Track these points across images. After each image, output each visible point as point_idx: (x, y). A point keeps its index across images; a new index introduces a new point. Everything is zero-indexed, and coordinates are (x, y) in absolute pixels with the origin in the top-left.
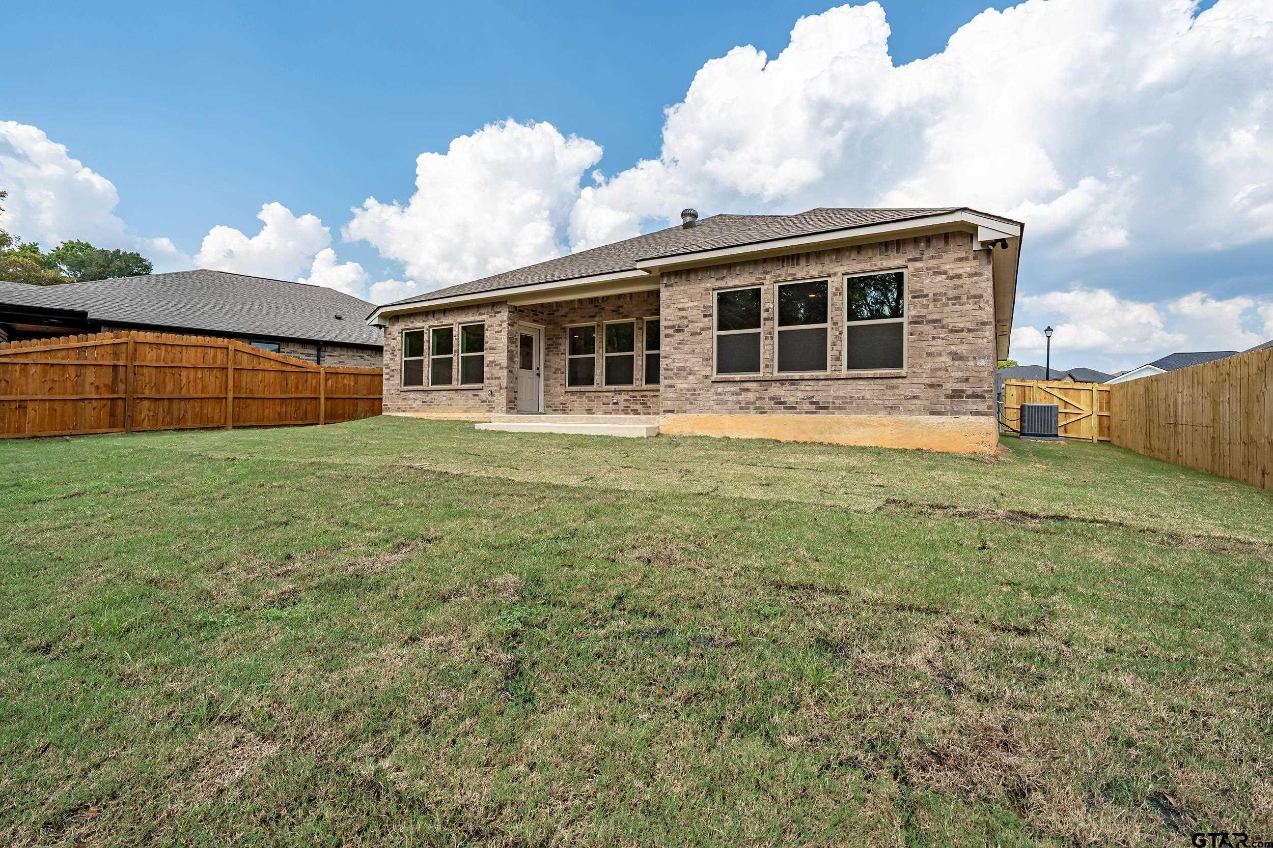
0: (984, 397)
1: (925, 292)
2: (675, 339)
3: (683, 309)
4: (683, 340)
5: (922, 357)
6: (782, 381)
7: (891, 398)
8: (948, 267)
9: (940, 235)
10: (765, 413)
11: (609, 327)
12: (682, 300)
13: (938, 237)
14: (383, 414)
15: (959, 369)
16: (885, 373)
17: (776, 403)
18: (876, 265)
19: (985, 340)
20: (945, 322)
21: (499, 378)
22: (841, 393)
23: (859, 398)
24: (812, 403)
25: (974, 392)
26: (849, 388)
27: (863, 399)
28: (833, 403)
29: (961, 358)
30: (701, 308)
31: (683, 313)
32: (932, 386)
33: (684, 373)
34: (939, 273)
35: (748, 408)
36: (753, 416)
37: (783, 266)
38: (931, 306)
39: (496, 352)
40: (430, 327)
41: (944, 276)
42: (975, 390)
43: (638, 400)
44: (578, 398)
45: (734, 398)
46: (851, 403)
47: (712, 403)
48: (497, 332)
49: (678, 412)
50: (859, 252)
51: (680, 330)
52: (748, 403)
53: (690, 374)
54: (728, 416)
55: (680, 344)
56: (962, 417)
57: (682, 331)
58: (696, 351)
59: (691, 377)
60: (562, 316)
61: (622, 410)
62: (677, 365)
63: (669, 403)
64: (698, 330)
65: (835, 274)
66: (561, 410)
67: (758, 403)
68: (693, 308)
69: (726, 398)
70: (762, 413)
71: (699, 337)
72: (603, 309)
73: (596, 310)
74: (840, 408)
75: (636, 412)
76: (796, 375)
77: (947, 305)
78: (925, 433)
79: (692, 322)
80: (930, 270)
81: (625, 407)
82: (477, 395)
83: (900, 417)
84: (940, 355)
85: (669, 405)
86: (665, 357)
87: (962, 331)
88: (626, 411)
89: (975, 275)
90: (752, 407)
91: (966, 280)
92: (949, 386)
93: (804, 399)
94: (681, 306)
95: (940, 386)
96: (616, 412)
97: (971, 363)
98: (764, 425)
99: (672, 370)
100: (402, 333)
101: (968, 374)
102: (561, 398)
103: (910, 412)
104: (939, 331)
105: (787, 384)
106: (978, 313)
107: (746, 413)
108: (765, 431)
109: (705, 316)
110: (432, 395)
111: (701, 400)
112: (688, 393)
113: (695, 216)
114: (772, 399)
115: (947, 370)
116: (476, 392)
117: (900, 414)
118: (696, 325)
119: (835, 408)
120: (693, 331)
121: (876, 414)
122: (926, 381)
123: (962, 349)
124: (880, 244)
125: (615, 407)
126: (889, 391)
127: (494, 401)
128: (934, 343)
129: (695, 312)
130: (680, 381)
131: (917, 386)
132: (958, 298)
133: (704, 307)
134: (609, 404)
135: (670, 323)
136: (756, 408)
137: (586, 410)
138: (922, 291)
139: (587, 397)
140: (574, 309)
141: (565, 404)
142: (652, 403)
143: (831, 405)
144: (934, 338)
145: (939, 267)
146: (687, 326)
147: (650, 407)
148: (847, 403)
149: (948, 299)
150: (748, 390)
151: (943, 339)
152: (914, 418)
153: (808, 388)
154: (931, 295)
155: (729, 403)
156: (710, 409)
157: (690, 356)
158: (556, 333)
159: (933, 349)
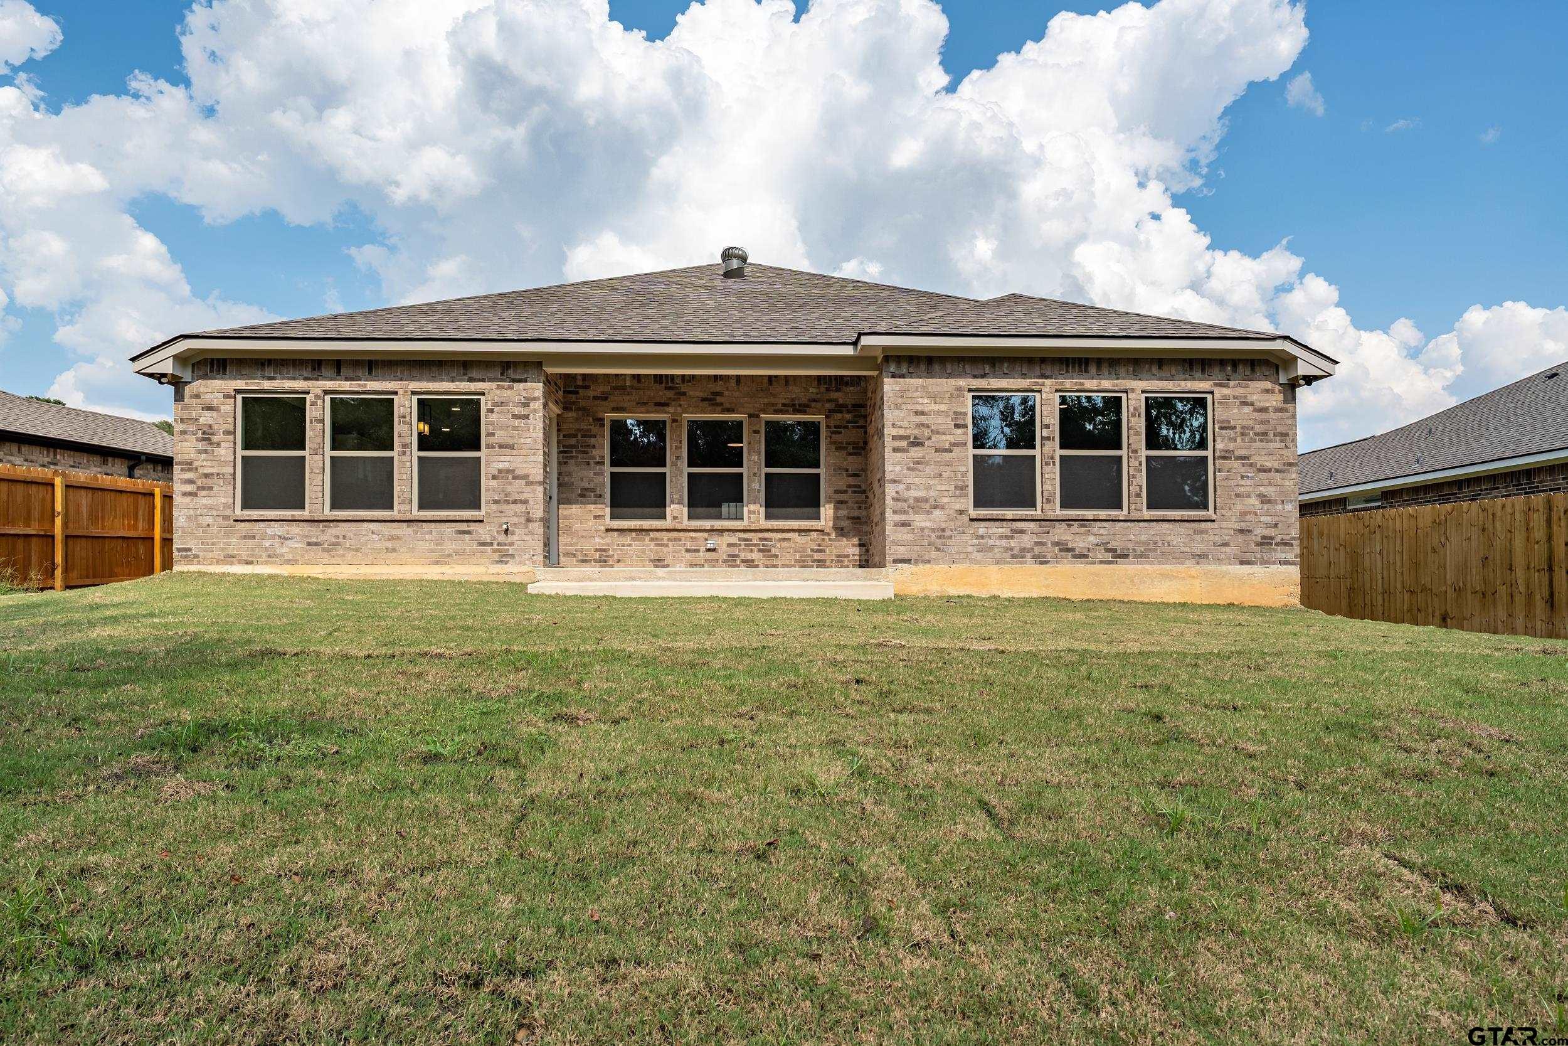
0: (1292, 545)
1: (1232, 424)
2: (909, 455)
3: (922, 413)
4: (924, 458)
5: (1230, 499)
6: (1068, 521)
7: (1199, 545)
8: (1255, 397)
9: (1247, 360)
10: (1046, 562)
11: (693, 425)
12: (920, 400)
13: (1245, 362)
14: (176, 568)
15: (1268, 513)
16: (1194, 516)
17: (1061, 550)
18: (1179, 386)
19: (1292, 482)
20: (1253, 459)
21: (526, 502)
22: (1144, 538)
23: (1163, 544)
24: (1108, 550)
25: (1282, 539)
26: (1152, 532)
27: (1169, 545)
28: (1134, 550)
29: (1269, 501)
30: (951, 414)
31: (923, 419)
32: (1241, 531)
33: (926, 506)
34: (1245, 403)
35: (1023, 557)
36: (1031, 567)
37: (1067, 371)
38: (1239, 440)
39: (514, 452)
40: (326, 392)
41: (1251, 408)
42: (1284, 537)
43: (755, 545)
44: (633, 539)
45: (1004, 543)
46: (1155, 550)
47: (970, 549)
48: (515, 417)
49: (917, 562)
50: (1160, 367)
51: (917, 443)
52: (1023, 550)
53: (936, 507)
54: (995, 568)
55: (918, 463)
56: (1272, 566)
57: (922, 444)
58: (945, 475)
59: (937, 512)
60: (595, 398)
61: (725, 561)
62: (913, 493)
63: (902, 549)
64: (947, 446)
65: (1133, 390)
66: (596, 561)
67: (1037, 550)
68: (939, 412)
69: (991, 542)
70: (1042, 563)
71: (947, 456)
72: (684, 394)
73: (670, 394)
74: (1141, 556)
75: (750, 563)
76: (1089, 514)
77: (1255, 441)
78: (1236, 585)
79: (938, 433)
80: (1237, 398)
81: (730, 556)
82: (469, 532)
83: (1210, 567)
84: (1249, 496)
85: (902, 552)
86: (895, 481)
87: (1270, 471)
88: (731, 561)
89: (1281, 410)
90: (1029, 555)
91: (1272, 415)
92: (1259, 532)
93: (1097, 545)
94: (919, 408)
95: (1250, 531)
96: (713, 563)
97: (1279, 507)
98: (1046, 579)
99: (905, 501)
100: (235, 398)
101: (1277, 519)
102: (597, 540)
103: (1219, 561)
104: (1248, 469)
105: (1076, 524)
106: (1285, 452)
107: (1021, 563)
108: (1048, 586)
109: (957, 426)
110: (333, 531)
111: (954, 545)
112: (933, 536)
113: (743, 259)
114: (1056, 544)
115: (1256, 514)
116: (464, 526)
117: (1209, 563)
118: (944, 437)
119: (1136, 557)
120: (937, 445)
121: (1182, 563)
122: (1236, 526)
123: (1270, 491)
124: (1184, 360)
125: (709, 555)
126: (1197, 537)
127: (511, 544)
128: (1243, 482)
129: (940, 420)
130: (917, 517)
131: (1226, 531)
132: (1265, 434)
133: (956, 413)
134: (698, 551)
135: (901, 432)
136: (1034, 557)
137: (651, 561)
138: (1229, 422)
139: (652, 540)
140: (624, 388)
141: (604, 550)
142: (780, 549)
143: (1131, 553)
144: (1243, 477)
145: (1245, 397)
146: (930, 438)
147: (777, 556)
148: (1150, 550)
149: (1256, 434)
150: (1022, 532)
151: (1252, 478)
152: (1224, 568)
153: (1102, 531)
154: (1238, 427)
155: (996, 550)
156: (967, 557)
157: (936, 481)
158: (584, 426)
159: (1242, 490)
